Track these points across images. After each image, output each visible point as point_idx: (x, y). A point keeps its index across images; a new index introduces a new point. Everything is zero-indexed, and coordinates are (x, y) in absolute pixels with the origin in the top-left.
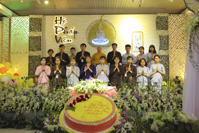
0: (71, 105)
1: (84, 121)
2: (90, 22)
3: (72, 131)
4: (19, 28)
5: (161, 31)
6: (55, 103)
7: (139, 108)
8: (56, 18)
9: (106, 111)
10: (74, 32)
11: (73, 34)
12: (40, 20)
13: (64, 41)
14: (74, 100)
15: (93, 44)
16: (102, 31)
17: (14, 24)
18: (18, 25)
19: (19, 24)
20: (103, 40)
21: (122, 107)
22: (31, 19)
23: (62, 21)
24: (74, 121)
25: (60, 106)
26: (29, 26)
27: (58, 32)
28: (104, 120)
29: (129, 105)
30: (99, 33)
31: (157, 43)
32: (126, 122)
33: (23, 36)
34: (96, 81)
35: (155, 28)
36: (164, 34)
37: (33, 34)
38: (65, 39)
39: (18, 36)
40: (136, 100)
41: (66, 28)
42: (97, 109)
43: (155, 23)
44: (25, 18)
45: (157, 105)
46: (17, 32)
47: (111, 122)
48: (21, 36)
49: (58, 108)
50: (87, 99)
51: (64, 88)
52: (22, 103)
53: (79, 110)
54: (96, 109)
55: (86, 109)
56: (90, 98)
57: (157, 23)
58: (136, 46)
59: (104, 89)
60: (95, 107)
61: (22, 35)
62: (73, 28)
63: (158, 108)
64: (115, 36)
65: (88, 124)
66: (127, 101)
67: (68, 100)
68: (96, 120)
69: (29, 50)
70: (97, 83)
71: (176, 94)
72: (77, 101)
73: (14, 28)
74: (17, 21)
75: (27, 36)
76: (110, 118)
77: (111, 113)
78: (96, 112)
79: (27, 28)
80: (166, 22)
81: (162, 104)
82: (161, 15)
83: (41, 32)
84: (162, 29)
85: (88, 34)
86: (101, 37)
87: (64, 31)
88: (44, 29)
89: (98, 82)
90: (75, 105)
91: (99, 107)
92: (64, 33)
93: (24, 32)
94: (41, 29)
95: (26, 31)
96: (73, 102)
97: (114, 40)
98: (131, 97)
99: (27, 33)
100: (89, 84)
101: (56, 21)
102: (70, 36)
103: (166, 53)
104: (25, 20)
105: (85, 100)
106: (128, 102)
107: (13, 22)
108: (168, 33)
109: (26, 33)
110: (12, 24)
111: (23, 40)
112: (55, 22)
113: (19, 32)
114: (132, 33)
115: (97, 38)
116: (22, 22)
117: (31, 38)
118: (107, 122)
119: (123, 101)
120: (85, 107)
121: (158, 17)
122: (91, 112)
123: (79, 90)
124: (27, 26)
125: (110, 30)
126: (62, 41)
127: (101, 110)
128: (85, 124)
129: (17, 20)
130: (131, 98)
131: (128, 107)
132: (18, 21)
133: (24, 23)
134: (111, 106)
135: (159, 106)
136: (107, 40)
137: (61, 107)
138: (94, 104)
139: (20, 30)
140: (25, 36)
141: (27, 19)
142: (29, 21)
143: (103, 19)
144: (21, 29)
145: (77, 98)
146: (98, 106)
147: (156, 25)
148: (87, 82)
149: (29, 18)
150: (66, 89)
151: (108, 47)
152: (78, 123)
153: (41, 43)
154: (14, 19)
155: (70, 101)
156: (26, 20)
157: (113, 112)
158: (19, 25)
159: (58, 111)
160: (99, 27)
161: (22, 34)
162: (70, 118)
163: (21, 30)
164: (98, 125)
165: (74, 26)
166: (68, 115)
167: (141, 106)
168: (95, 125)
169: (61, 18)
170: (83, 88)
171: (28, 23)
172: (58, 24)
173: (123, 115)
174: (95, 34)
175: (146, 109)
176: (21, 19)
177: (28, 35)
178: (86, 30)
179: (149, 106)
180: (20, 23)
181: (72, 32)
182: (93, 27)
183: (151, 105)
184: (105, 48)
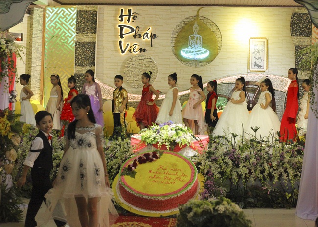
0: (129, 168)
1: (147, 193)
2: (180, 20)
3: (129, 207)
4: (59, 26)
5: (299, 37)
6: (108, 163)
7: (235, 176)
8: (122, 10)
9: (181, 179)
10: (151, 36)
11: (150, 39)
12: (95, 14)
13: (133, 50)
14: (135, 161)
15: (182, 57)
16: (198, 36)
17: (50, 20)
18: (56, 21)
19: (59, 19)
20: (199, 51)
21: (207, 172)
22: (79, 13)
23: (131, 17)
24: (131, 192)
25: (114, 167)
26: (76, 24)
27: (124, 36)
28: (176, 192)
29: (219, 170)
30: (193, 38)
31: (291, 58)
32: (211, 196)
33: (66, 40)
34: (176, 127)
35: (289, 32)
36: (304, 44)
37: (82, 38)
38: (136, 47)
39: (56, 40)
40: (230, 163)
41: (138, 29)
42: (168, 176)
43: (289, 24)
44: (69, 9)
45: (262, 172)
46: (55, 32)
47: (188, 196)
48: (62, 41)
49: (112, 170)
50: (154, 159)
51: (123, 140)
52: (57, 162)
53: (141, 176)
54: (166, 175)
55: (152, 175)
56: (159, 158)
57: (293, 24)
58: (255, 62)
59: (188, 140)
60: (166, 171)
61: (64, 38)
62: (149, 29)
63: (264, 176)
64: (220, 44)
65: (153, 198)
66: (217, 164)
67: (126, 159)
68: (164, 193)
69: (76, 64)
70: (178, 131)
71: (295, 155)
72: (139, 161)
73: (50, 26)
74: (56, 15)
75: (73, 40)
76: (186, 191)
77: (188, 183)
78: (166, 180)
79: (72, 26)
80: (307, 23)
81: (271, 170)
82: (299, 11)
83: (95, 35)
84: (301, 34)
85: (174, 39)
86: (196, 45)
87: (134, 33)
88: (100, 29)
89: (178, 129)
90: (135, 167)
91: (172, 172)
92: (135, 36)
93: (68, 34)
94: (96, 29)
95: (70, 31)
96: (133, 164)
97: (219, 51)
98: (223, 158)
99: (72, 35)
100: (164, 131)
101: (121, 16)
102: (144, 41)
103: (306, 75)
104: (69, 14)
105: (151, 161)
106: (218, 166)
107: (49, 15)
108: (311, 41)
109: (70, 35)
110: (47, 20)
111: (64, 47)
112: (120, 19)
113: (60, 33)
114: (249, 41)
115: (190, 47)
116: (65, 16)
117: (79, 44)
118: (181, 195)
119: (209, 163)
120: (150, 171)
121: (294, 14)
122: (158, 179)
123: (149, 141)
124: (72, 24)
125: (212, 33)
126: (130, 50)
127: (174, 177)
128: (147, 197)
129: (56, 13)
130: (223, 160)
131: (217, 172)
132: (58, 14)
133: (67, 18)
134: (189, 172)
135: (266, 173)
136: (207, 51)
137: (117, 169)
138: (164, 168)
139: (61, 30)
140: (68, 40)
141: (73, 11)
142: (76, 15)
143: (200, 14)
144: (62, 28)
145: (140, 158)
146: (170, 171)
147: (290, 28)
148: (162, 128)
149: (76, 11)
150: (124, 142)
151: (207, 62)
152: (138, 195)
153: (95, 53)
154: (51, 11)
155: (130, 161)
156: (71, 13)
157: (191, 181)
158: (58, 21)
159: (112, 175)
160: (194, 29)
161: (64, 36)
162: (126, 188)
163: (63, 30)
164: (167, 200)
165: (150, 26)
166: (124, 183)
167: (237, 173)
168: (162, 200)
169: (130, 11)
170: (154, 138)
171: (75, 18)
172: (125, 22)
173: (206, 186)
174: (187, 39)
175: (245, 176)
176: (62, 12)
177: (74, 38)
178: (171, 32)
179: (250, 173)
180: (61, 19)
181: (147, 36)
182: (183, 28)
183: (253, 171)
184: (202, 64)
